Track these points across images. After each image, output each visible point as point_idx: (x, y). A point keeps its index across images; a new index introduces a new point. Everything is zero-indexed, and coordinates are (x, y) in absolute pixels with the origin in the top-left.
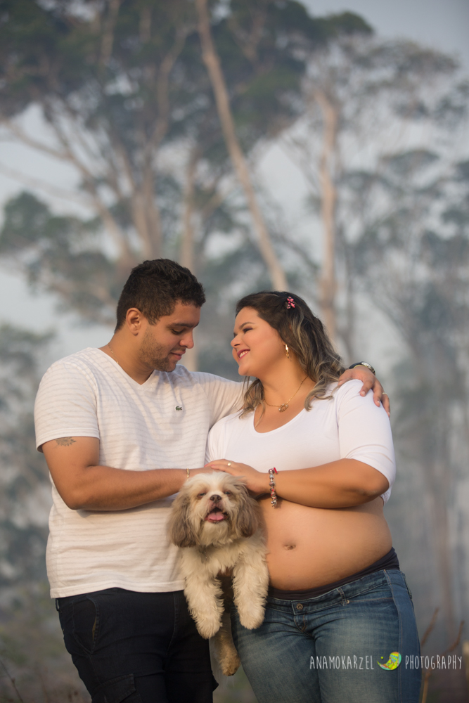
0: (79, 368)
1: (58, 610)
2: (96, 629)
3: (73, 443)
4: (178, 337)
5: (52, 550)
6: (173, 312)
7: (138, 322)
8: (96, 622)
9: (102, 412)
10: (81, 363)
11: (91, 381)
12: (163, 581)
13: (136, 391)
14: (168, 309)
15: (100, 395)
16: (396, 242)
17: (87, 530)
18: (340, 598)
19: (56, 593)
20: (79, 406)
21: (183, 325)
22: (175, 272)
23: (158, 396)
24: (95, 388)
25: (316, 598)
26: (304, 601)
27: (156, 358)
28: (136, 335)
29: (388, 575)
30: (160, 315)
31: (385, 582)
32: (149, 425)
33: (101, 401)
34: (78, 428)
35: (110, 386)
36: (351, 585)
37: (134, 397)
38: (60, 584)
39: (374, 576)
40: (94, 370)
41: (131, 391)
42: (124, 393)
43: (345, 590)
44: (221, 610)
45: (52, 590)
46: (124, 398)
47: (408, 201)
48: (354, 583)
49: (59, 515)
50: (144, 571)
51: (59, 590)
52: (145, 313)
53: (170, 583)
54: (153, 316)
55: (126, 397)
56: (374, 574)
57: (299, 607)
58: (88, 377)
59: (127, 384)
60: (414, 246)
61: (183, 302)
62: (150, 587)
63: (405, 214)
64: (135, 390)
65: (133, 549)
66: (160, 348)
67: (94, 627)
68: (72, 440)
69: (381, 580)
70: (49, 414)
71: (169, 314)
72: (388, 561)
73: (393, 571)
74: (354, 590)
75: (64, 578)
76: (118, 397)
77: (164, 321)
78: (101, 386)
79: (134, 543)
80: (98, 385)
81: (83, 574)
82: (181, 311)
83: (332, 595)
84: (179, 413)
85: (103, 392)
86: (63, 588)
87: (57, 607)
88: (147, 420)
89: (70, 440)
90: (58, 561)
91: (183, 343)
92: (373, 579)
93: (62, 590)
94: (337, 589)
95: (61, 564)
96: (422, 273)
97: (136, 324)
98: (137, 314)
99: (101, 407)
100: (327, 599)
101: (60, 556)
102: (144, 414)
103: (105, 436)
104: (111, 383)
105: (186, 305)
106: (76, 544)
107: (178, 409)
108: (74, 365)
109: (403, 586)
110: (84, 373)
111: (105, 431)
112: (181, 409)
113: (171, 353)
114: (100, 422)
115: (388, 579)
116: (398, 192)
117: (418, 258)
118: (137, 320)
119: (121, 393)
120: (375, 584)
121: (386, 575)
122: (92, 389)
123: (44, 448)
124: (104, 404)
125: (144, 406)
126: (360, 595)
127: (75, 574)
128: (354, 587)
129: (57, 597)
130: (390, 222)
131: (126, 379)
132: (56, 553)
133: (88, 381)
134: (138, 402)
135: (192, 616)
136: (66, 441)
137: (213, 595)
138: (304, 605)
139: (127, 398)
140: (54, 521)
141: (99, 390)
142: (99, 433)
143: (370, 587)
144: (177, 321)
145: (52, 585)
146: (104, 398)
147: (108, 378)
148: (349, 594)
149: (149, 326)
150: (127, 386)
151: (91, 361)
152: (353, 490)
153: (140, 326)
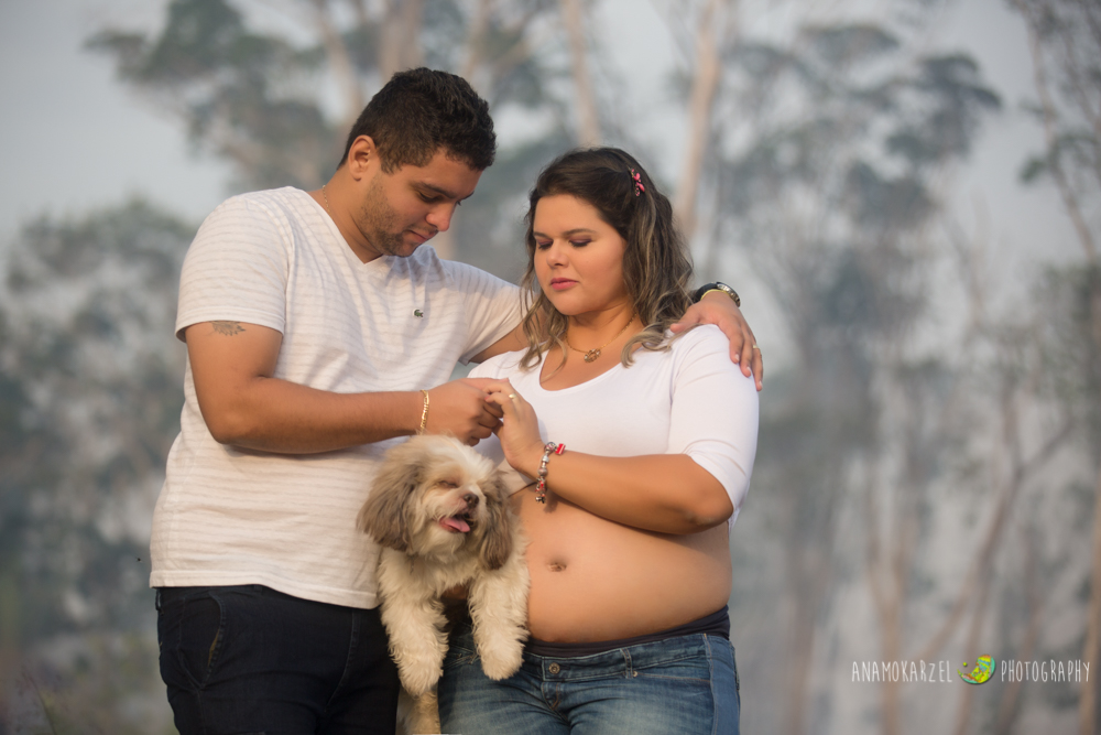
0: (271, 214)
1: (157, 608)
2: (216, 649)
3: (240, 333)
4: (426, 207)
5: (166, 505)
6: (427, 164)
7: (366, 160)
8: (218, 636)
9: (293, 293)
10: (275, 206)
11: (286, 239)
12: (341, 587)
13: (354, 272)
14: (420, 156)
15: (296, 265)
16: (805, 170)
17: (230, 480)
18: (624, 665)
19: (160, 578)
20: (260, 274)
21: (437, 190)
22: (455, 102)
23: (388, 289)
24: (291, 250)
25: (584, 659)
26: (564, 660)
27: (382, 228)
28: (359, 180)
29: (709, 643)
30: (404, 162)
31: (702, 652)
32: (366, 331)
33: (295, 275)
34: (255, 312)
35: (314, 255)
36: (645, 647)
37: (350, 281)
38: (169, 563)
39: (686, 641)
40: (293, 222)
41: (346, 270)
42: (334, 270)
43: (634, 653)
44: (444, 648)
45: (154, 573)
46: (333, 278)
47: (835, 108)
48: (651, 646)
49: (188, 449)
50: (313, 564)
51: (166, 573)
52: (382, 150)
53: (352, 592)
54: (393, 157)
55: (336, 276)
56: (686, 637)
57: (554, 668)
58: (282, 231)
59: (342, 258)
60: (833, 183)
61: (448, 154)
62: (319, 592)
63: (828, 129)
64: (354, 270)
65: (301, 524)
66: (391, 216)
67: (214, 644)
68: (239, 327)
69: (696, 649)
70: (208, 279)
71: (419, 165)
72: (715, 623)
73: (720, 638)
74: (650, 656)
75: (177, 555)
76: (324, 275)
77: (408, 173)
78: (300, 250)
79: (304, 514)
80: (296, 247)
81: (211, 553)
82: (442, 167)
83: (610, 657)
84: (417, 321)
85: (301, 261)
86: (172, 572)
87: (156, 604)
88: (364, 322)
89: (235, 326)
90: (173, 525)
91: (432, 218)
92: (683, 645)
93: (171, 573)
94: (621, 650)
95: (177, 531)
96: (840, 230)
97: (362, 163)
98: (369, 148)
99: (294, 284)
100: (602, 664)
101: (177, 516)
102: (361, 311)
103: (292, 333)
104: (318, 251)
105: (453, 160)
106: (207, 502)
107: (417, 314)
108: (263, 207)
109: (730, 666)
110: (277, 222)
111: (293, 324)
112: (421, 315)
113: (409, 230)
114: (288, 309)
115: (709, 651)
116: (822, 90)
117: (836, 203)
118: (366, 157)
119: (329, 269)
120: (686, 653)
121: (707, 643)
122: (286, 252)
123: (188, 333)
124: (299, 280)
125: (364, 298)
126: (658, 667)
127: (198, 551)
128: (650, 651)
129: (159, 584)
130: (801, 137)
131: (343, 250)
132: (172, 512)
133: (281, 237)
134: (354, 290)
135: (393, 657)
136: (229, 327)
137: (430, 624)
138: (562, 667)
139: (337, 279)
140: (177, 460)
141: (297, 257)
142: (285, 326)
143: (675, 657)
144: (429, 180)
145: (155, 564)
146: (301, 271)
147: (313, 242)
148: (639, 662)
149: (381, 173)
150: (341, 260)
151: (291, 208)
152: (675, 509)
153: (367, 167)
